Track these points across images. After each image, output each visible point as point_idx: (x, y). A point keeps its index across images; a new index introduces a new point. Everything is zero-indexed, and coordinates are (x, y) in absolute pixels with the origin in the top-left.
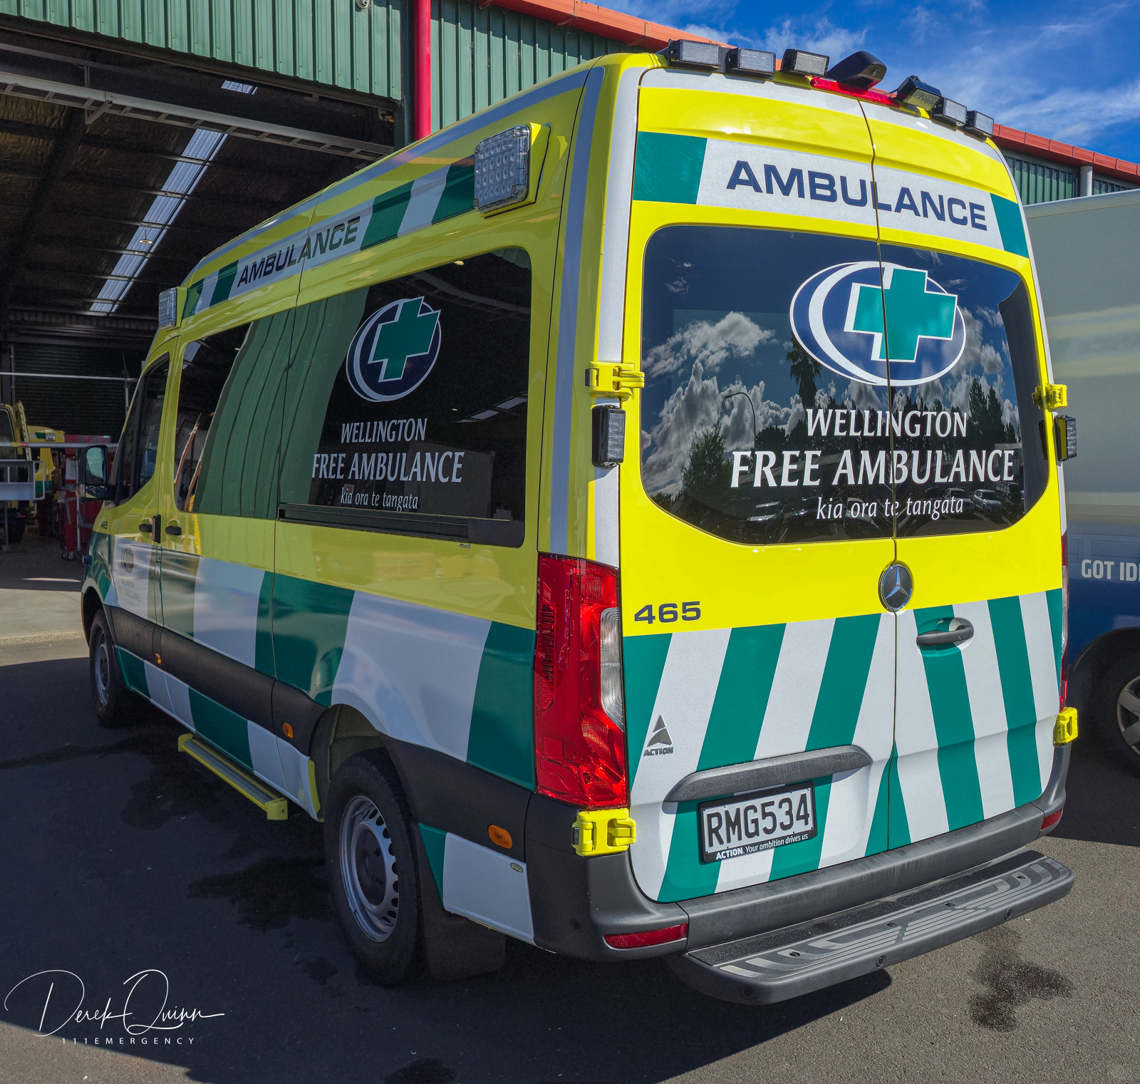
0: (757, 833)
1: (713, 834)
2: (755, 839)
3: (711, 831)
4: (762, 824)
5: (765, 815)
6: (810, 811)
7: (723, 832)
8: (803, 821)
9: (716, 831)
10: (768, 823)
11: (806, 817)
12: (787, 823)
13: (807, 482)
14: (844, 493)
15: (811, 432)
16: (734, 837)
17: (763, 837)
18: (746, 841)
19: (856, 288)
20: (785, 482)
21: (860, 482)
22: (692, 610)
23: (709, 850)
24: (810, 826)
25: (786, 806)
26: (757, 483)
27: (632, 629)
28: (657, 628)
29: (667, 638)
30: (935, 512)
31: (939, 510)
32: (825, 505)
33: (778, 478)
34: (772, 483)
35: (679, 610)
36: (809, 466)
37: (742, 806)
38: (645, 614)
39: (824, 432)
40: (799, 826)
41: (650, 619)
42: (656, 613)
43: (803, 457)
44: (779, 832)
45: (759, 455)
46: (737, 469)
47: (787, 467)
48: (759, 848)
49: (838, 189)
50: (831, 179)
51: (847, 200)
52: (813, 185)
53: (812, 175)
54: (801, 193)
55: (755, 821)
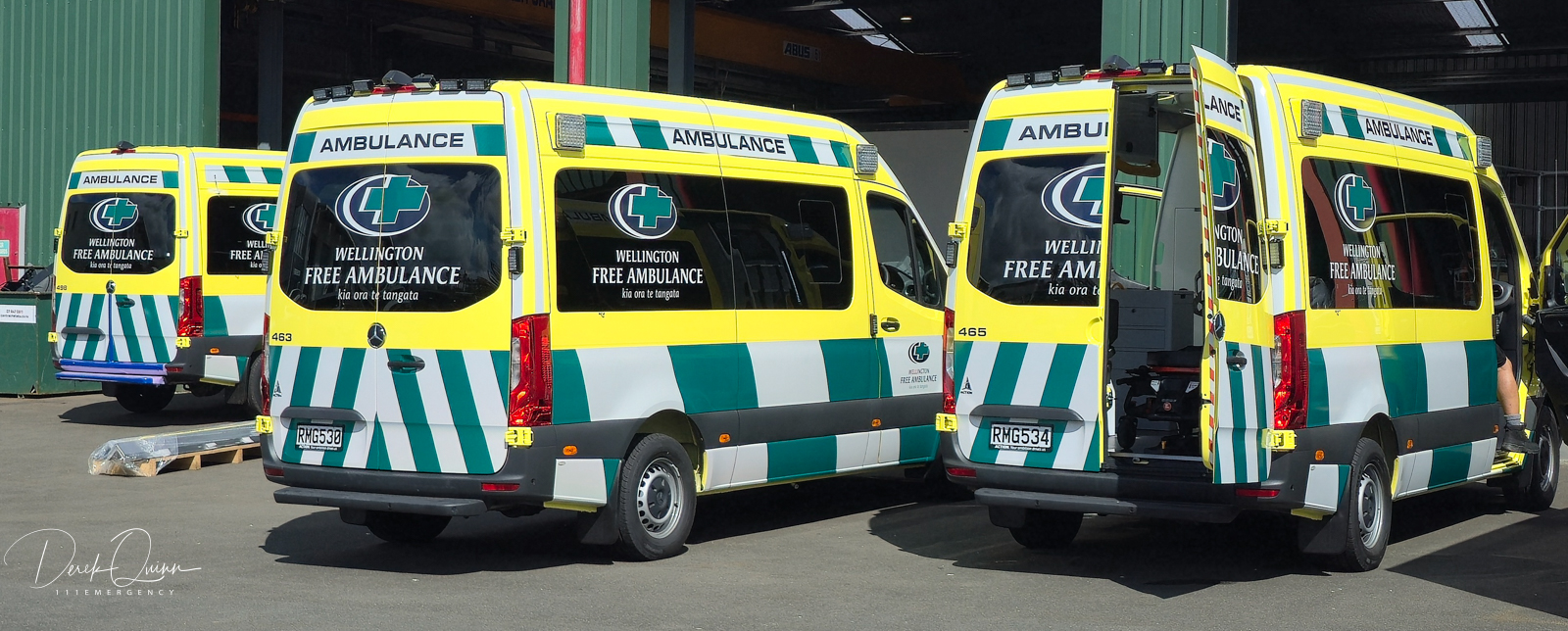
0: (1018, 441)
1: (996, 437)
2: (1017, 444)
3: (995, 435)
4: (1021, 438)
5: (1023, 434)
6: (1049, 438)
7: (1001, 436)
8: (1044, 442)
9: (997, 435)
10: (1025, 438)
11: (1046, 441)
12: (1035, 440)
13: (1043, 276)
14: (1067, 283)
15: (1047, 252)
16: (1006, 440)
17: (1021, 444)
18: (1011, 443)
19: (1084, 180)
20: (1031, 276)
21: (1076, 277)
22: (983, 332)
23: (992, 442)
24: (1049, 446)
25: (1035, 433)
26: (1017, 276)
27: (958, 337)
28: (967, 338)
29: (970, 344)
32: (1053, 288)
33: (1028, 275)
34: (1024, 276)
35: (977, 331)
36: (1045, 268)
37: (1013, 427)
38: (963, 332)
39: (1055, 252)
40: (1042, 444)
41: (965, 334)
42: (967, 331)
43: (1042, 264)
44: (1030, 444)
45: (1019, 263)
46: (1008, 269)
47: (1033, 268)
48: (1017, 449)
49: (1082, 130)
50: (1079, 126)
51: (1087, 134)
52: (1067, 131)
53: (1067, 126)
54: (1059, 137)
55: (1018, 436)
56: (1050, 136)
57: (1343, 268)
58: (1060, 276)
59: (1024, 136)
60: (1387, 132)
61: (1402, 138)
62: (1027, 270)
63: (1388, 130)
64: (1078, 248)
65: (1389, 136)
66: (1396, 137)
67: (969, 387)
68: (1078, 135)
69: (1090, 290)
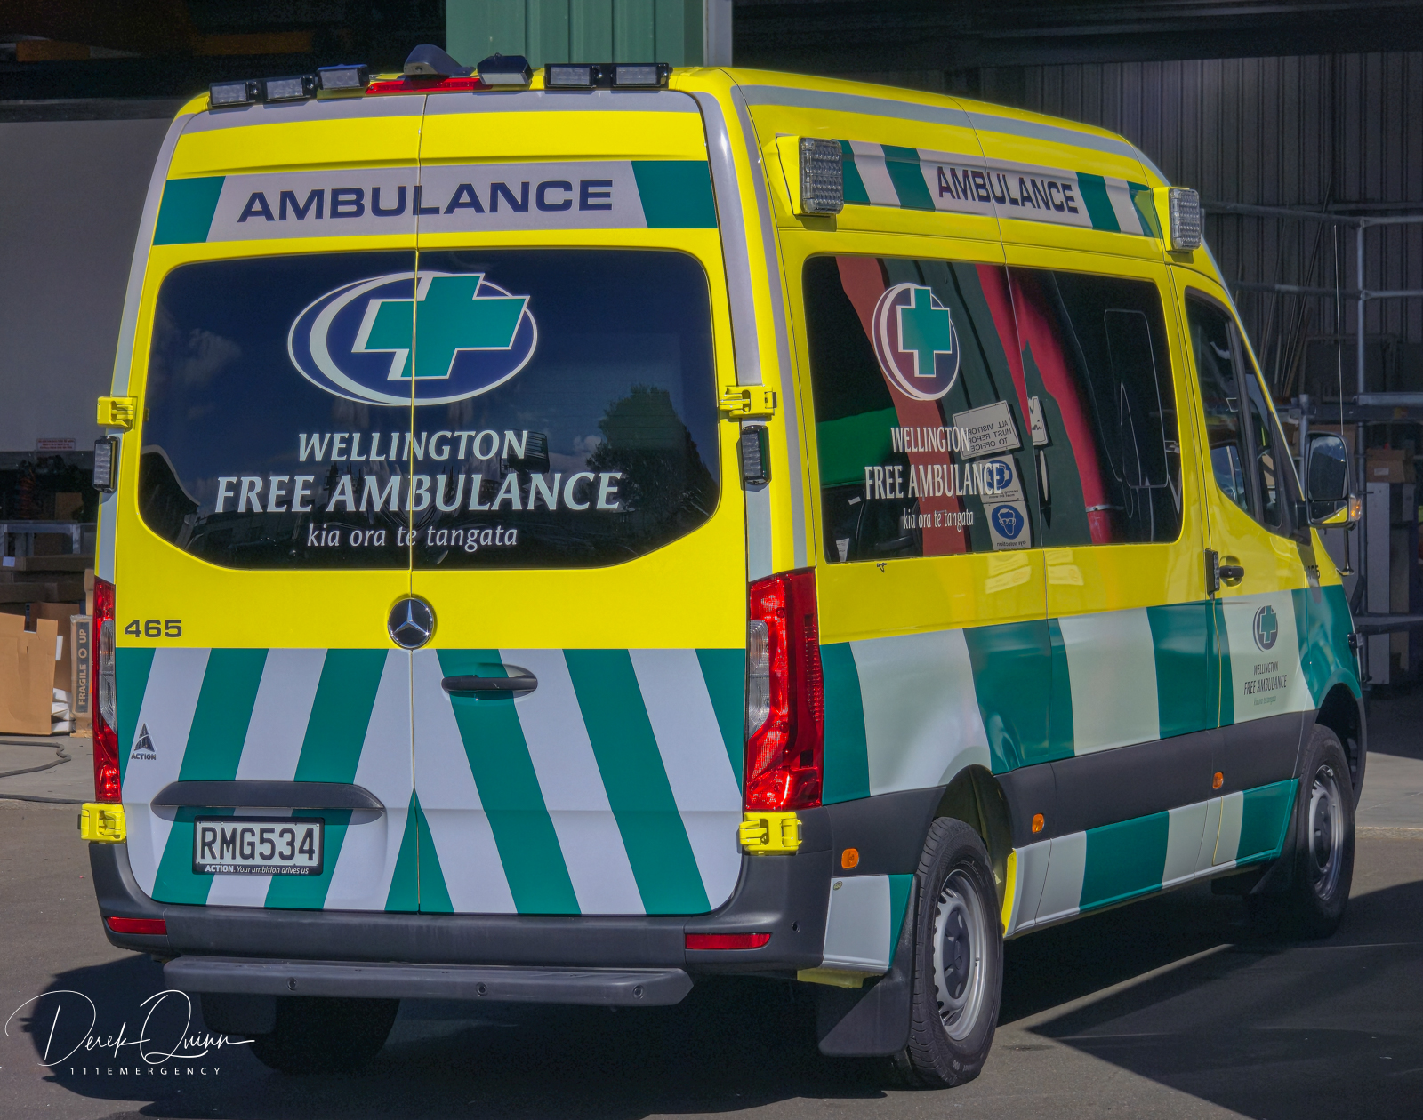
0: (252, 856)
1: (206, 848)
2: (249, 862)
3: (204, 844)
4: (259, 848)
5: (263, 841)
6: (316, 847)
7: (216, 847)
8: (307, 856)
9: (210, 845)
10: (266, 849)
11: (310, 852)
12: (287, 852)
13: (297, 507)
14: (344, 520)
15: (303, 457)
16: (228, 855)
17: (258, 861)
18: (239, 861)
19: (374, 306)
20: (272, 508)
21: (363, 508)
22: (174, 628)
23: (199, 860)
24: (315, 862)
25: (288, 837)
26: (242, 508)
27: (123, 641)
28: (143, 642)
29: (152, 651)
30: (469, 542)
31: (477, 541)
32: (317, 532)
33: (264, 506)
34: (258, 507)
35: (162, 626)
36: (299, 492)
37: (240, 826)
38: (133, 629)
39: (319, 457)
40: (301, 860)
41: (137, 633)
42: (142, 628)
43: (292, 481)
44: (276, 861)
45: (246, 481)
46: (223, 494)
47: (274, 492)
48: (251, 871)
49: (367, 201)
50: (359, 193)
51: (378, 211)
52: (335, 203)
53: (335, 193)
54: (319, 214)
55: (252, 844)
56: (301, 214)
57: (892, 475)
58: (330, 508)
59: (247, 213)
60: (982, 192)
61: (1014, 202)
62: (263, 497)
63: (983, 186)
64: (365, 448)
65: (986, 199)
66: (1001, 200)
67: (150, 747)
68: (360, 212)
69: (392, 537)
